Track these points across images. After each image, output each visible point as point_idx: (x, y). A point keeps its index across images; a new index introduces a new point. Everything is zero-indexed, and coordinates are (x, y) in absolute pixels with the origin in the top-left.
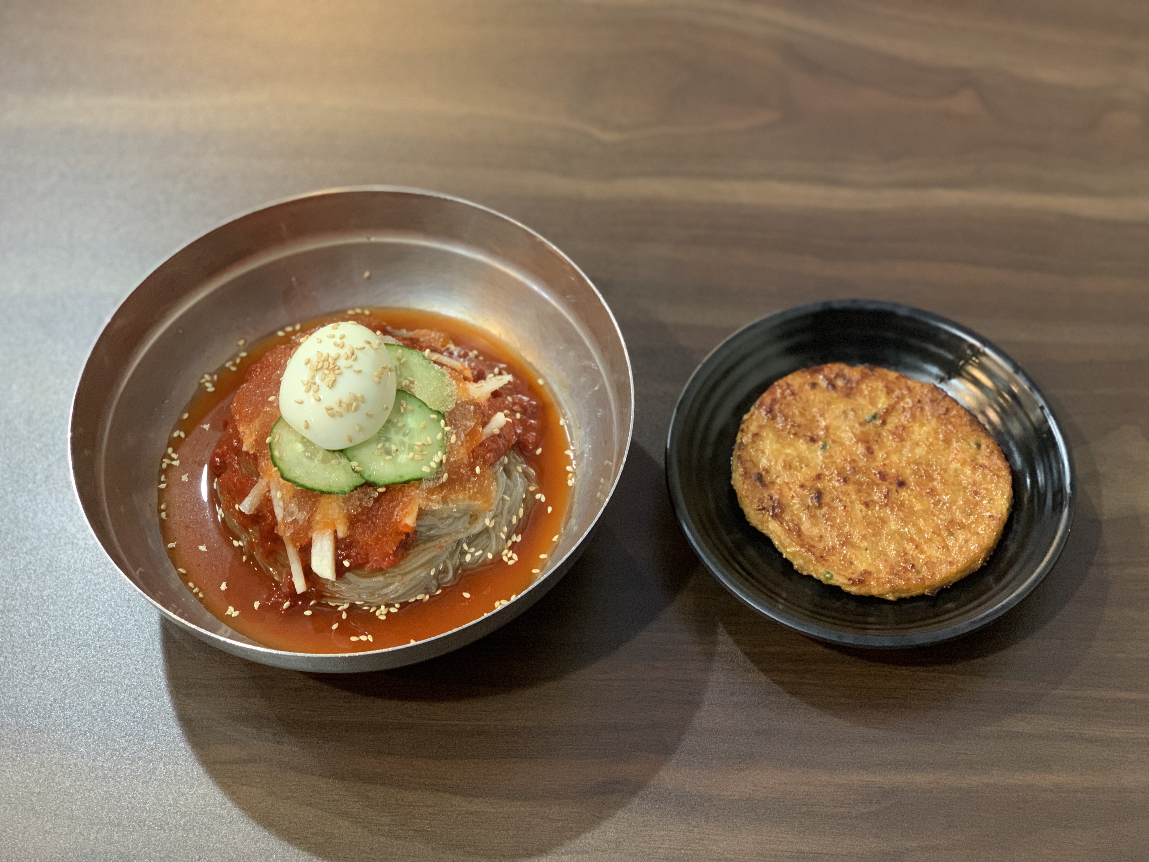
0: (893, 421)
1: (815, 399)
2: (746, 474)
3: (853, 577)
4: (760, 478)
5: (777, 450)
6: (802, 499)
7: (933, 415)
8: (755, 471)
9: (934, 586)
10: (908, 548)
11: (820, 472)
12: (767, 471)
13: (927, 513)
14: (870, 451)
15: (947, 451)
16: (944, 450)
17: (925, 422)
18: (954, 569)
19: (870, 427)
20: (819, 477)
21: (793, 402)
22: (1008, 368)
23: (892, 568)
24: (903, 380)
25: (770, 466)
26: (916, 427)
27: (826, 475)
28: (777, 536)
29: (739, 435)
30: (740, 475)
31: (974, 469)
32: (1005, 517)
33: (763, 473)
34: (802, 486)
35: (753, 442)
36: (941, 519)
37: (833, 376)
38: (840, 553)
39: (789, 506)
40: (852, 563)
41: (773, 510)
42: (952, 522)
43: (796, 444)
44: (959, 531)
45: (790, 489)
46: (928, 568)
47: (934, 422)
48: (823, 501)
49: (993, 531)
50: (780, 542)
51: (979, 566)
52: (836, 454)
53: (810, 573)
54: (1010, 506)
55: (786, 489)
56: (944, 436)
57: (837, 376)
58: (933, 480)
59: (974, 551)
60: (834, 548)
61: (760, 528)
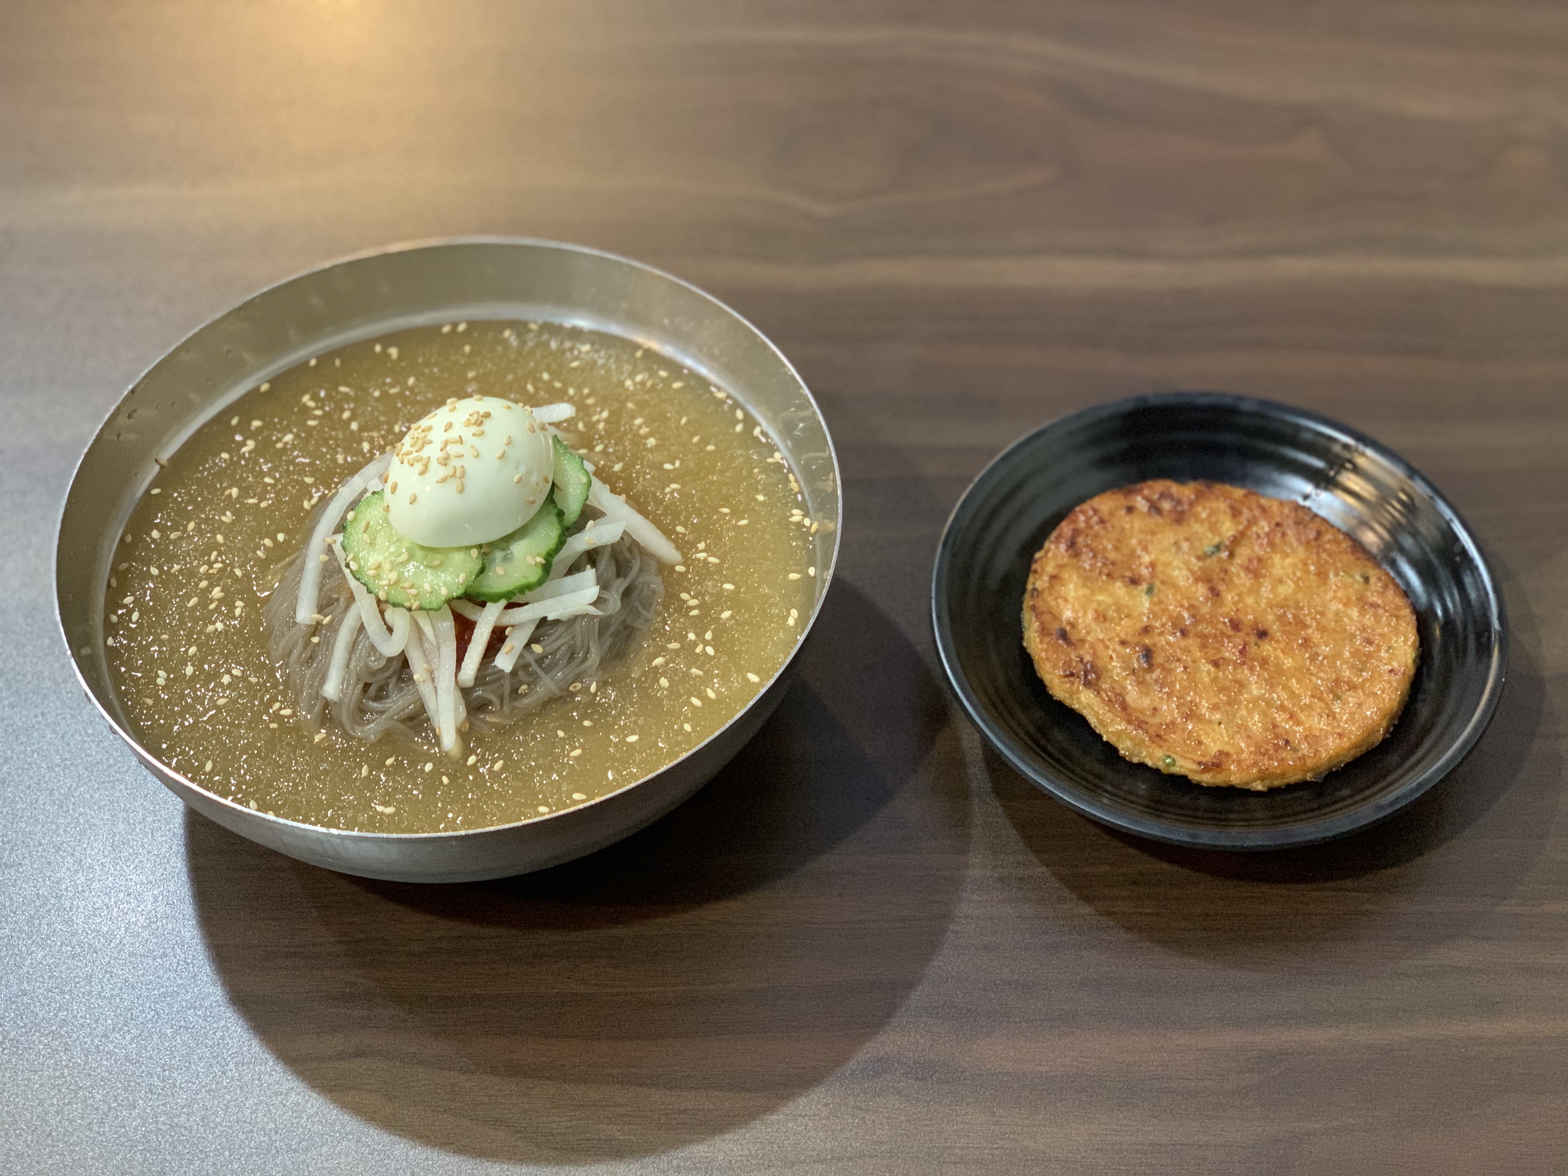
0: (1243, 553)
1: (1132, 528)
2: (1044, 631)
3: (1204, 760)
4: (1064, 635)
5: (1084, 596)
6: (1125, 660)
7: (1299, 541)
8: (1056, 626)
9: (1318, 768)
10: (1279, 720)
11: (1148, 624)
12: (1073, 625)
13: (1301, 672)
14: (1215, 593)
15: (1323, 589)
16: (1318, 587)
17: (1289, 551)
18: (1346, 743)
19: (1212, 562)
20: (1146, 630)
21: (1102, 532)
22: (1400, 472)
23: (1258, 746)
24: (1254, 498)
25: (1076, 619)
26: (1277, 559)
27: (1157, 628)
28: (1093, 710)
29: (1031, 579)
30: (1036, 632)
31: (1362, 611)
32: (1412, 671)
33: (1068, 628)
34: (1123, 643)
35: (1051, 587)
36: (1320, 678)
37: (1156, 497)
38: (1183, 730)
39: (1107, 670)
40: (1200, 743)
41: (1086, 676)
42: (1338, 681)
43: (1111, 588)
44: (1348, 693)
45: (1107, 648)
46: (1309, 743)
47: (1301, 552)
48: (1154, 662)
49: (1397, 690)
50: (1098, 719)
51: (1380, 739)
52: (1168, 598)
53: (1141, 761)
54: (1417, 657)
55: (1100, 648)
56: (1318, 568)
57: (1163, 496)
58: (1305, 627)
59: (1372, 718)
60: (1173, 723)
61: (1068, 702)
